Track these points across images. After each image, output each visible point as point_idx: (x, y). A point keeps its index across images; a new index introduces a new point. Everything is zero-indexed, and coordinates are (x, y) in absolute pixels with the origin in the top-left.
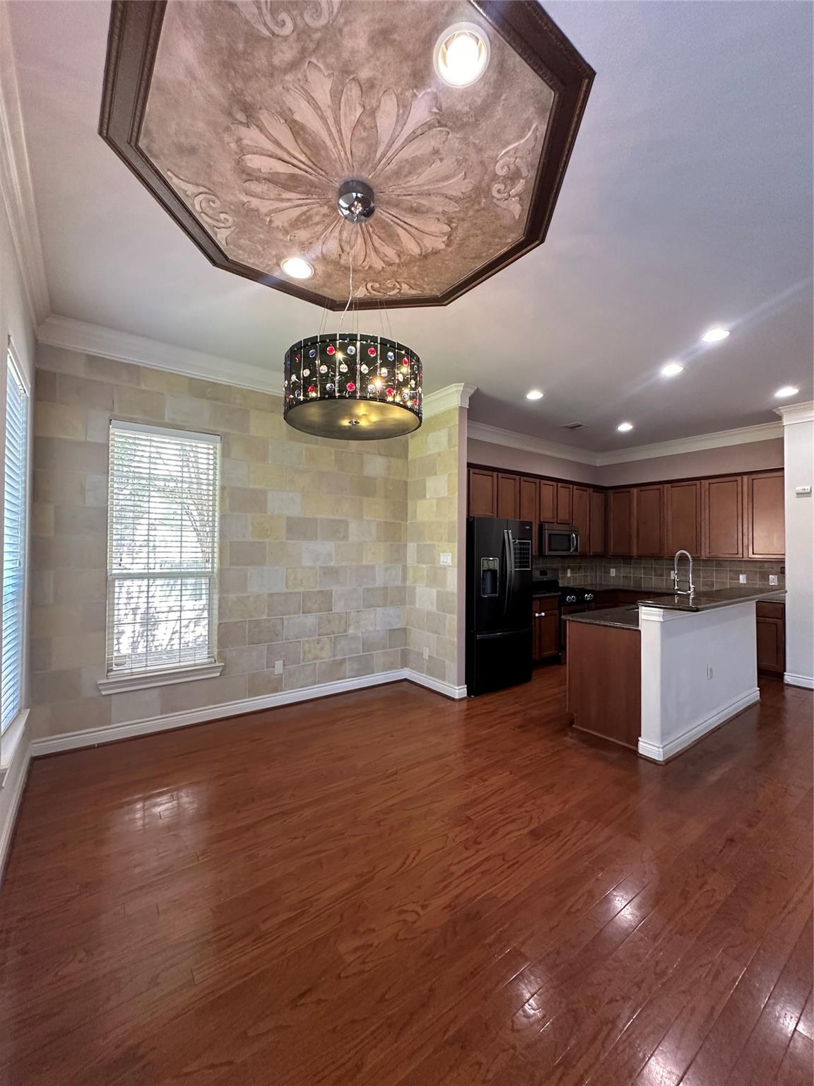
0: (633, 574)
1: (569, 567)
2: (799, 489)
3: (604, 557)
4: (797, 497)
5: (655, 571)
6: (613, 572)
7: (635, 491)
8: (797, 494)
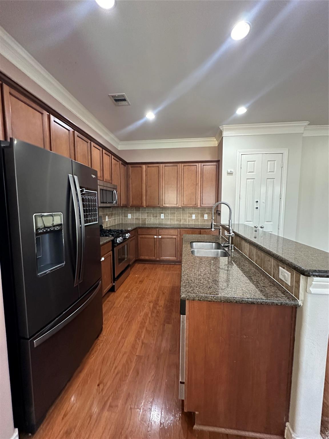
0: (141, 217)
1: (107, 215)
2: (229, 171)
3: (126, 207)
4: (227, 175)
5: (153, 215)
6: (129, 216)
7: (144, 166)
8: (228, 173)
